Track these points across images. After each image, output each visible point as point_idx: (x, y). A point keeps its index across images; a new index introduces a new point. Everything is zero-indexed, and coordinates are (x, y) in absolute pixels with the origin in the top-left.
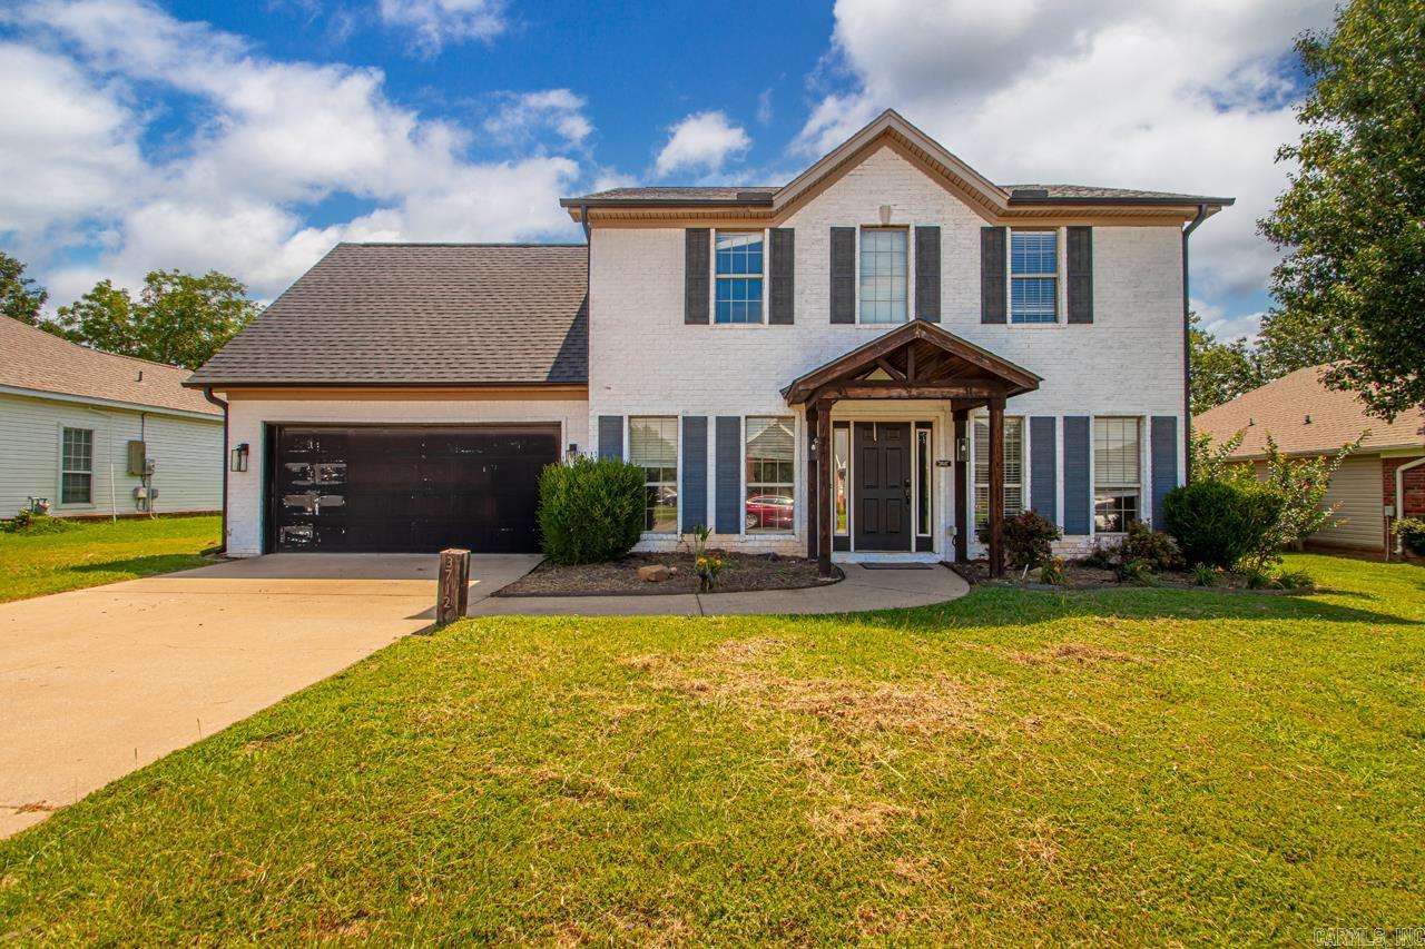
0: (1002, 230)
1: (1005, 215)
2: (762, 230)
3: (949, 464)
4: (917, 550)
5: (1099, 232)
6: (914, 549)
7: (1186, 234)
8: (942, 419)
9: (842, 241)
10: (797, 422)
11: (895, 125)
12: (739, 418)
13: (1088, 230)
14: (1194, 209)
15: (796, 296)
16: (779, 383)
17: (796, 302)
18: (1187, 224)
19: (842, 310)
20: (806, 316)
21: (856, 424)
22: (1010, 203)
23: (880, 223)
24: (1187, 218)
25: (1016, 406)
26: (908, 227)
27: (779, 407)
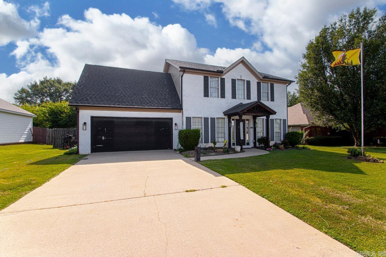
0: (260, 82)
1: (261, 80)
2: (218, 78)
3: (252, 128)
4: (247, 145)
5: (275, 84)
6: (246, 145)
7: (287, 86)
8: (251, 119)
9: (234, 82)
10: (226, 119)
11: (244, 60)
12: (215, 118)
13: (273, 84)
14: (289, 82)
15: (225, 92)
16: (223, 111)
17: (225, 94)
18: (288, 84)
19: (234, 96)
20: (227, 97)
21: (236, 119)
22: (263, 78)
23: (240, 79)
24: (287, 83)
25: (272, 117)
26: (245, 80)
27: (222, 116)
